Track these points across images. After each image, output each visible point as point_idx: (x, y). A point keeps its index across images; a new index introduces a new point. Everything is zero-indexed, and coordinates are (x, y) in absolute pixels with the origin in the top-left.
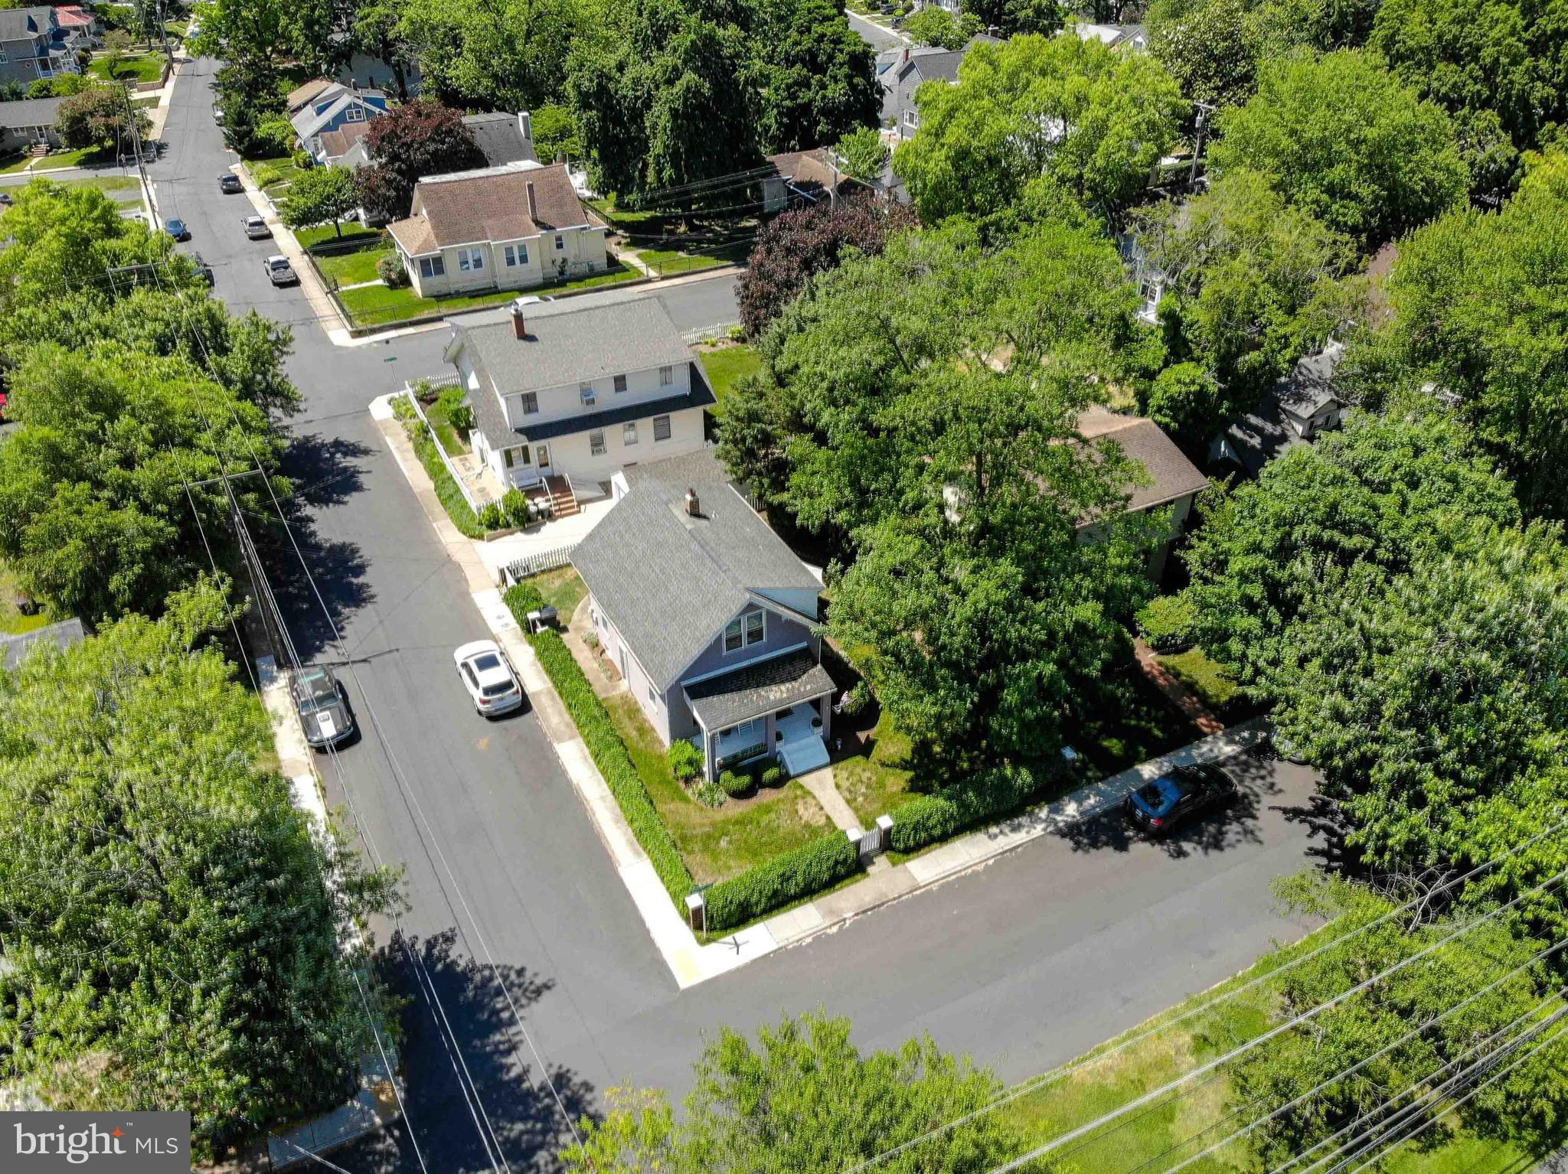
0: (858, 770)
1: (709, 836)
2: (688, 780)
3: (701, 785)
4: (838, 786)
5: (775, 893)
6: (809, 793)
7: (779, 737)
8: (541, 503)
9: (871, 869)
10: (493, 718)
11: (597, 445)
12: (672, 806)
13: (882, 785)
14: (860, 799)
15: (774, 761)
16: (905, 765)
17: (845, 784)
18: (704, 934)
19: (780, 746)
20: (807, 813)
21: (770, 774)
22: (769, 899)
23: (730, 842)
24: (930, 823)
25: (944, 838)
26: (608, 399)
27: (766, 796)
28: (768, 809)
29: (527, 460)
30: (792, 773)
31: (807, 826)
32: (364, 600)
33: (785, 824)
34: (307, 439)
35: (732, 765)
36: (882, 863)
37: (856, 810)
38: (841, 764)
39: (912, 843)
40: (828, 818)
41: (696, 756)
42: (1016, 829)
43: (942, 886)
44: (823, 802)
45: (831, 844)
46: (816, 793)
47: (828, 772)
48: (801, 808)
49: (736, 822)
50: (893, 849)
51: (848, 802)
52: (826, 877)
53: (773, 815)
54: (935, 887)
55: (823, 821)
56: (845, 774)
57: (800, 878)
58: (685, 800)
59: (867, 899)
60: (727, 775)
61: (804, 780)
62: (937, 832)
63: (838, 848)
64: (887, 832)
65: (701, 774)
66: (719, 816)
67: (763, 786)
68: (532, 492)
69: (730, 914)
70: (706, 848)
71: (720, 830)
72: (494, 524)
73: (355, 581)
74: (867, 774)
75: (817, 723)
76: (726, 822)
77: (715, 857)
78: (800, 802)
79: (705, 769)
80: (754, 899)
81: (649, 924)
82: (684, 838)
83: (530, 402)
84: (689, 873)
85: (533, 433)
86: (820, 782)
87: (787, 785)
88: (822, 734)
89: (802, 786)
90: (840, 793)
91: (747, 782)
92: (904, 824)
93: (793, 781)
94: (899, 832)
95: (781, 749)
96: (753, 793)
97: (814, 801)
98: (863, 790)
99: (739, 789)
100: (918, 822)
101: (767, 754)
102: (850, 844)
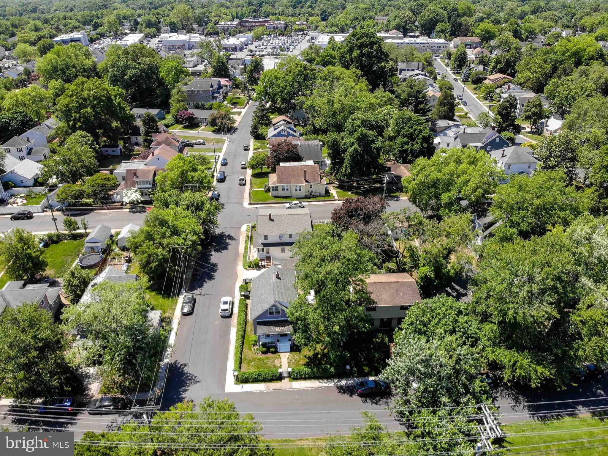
0: (295, 355)
1: (250, 360)
2: (254, 345)
3: (257, 347)
4: (288, 358)
5: (255, 378)
6: (280, 358)
7: (278, 341)
8: (263, 263)
9: (283, 380)
10: (222, 317)
11: (283, 250)
12: (247, 351)
13: (299, 361)
14: (291, 363)
15: (276, 347)
16: (309, 358)
17: (290, 357)
18: (236, 382)
19: (278, 343)
20: (277, 362)
21: (272, 350)
25: (305, 379)
26: (287, 239)
27: (270, 355)
28: (267, 358)
29: (263, 251)
30: (279, 351)
31: (274, 365)
32: (212, 279)
33: (270, 363)
34: (223, 233)
35: (264, 345)
36: (287, 380)
37: (289, 365)
38: (292, 353)
39: (295, 377)
40: (281, 365)
41: (256, 340)
43: (298, 390)
44: (282, 361)
46: (282, 358)
47: (288, 354)
49: (259, 359)
51: (288, 362)
53: (268, 360)
54: (296, 390)
55: (279, 365)
56: (291, 355)
57: (262, 377)
58: (251, 350)
59: (278, 387)
60: (261, 347)
61: (281, 354)
62: (303, 376)
63: (275, 372)
64: (289, 372)
67: (270, 352)
68: (262, 260)
69: (243, 379)
70: (248, 363)
71: (254, 360)
72: (250, 267)
74: (297, 357)
75: (290, 340)
77: (249, 366)
78: (277, 359)
79: (258, 344)
80: (250, 378)
82: (245, 359)
83: (266, 237)
84: (240, 367)
85: (265, 245)
86: (285, 356)
87: (276, 354)
88: (291, 344)
89: (279, 355)
90: (288, 360)
91: (265, 350)
92: (294, 372)
93: (278, 353)
94: (292, 373)
95: (278, 345)
96: (267, 353)
97: (280, 360)
98: (294, 361)
99: (263, 351)
100: (298, 372)
101: (274, 345)
102: (278, 372)
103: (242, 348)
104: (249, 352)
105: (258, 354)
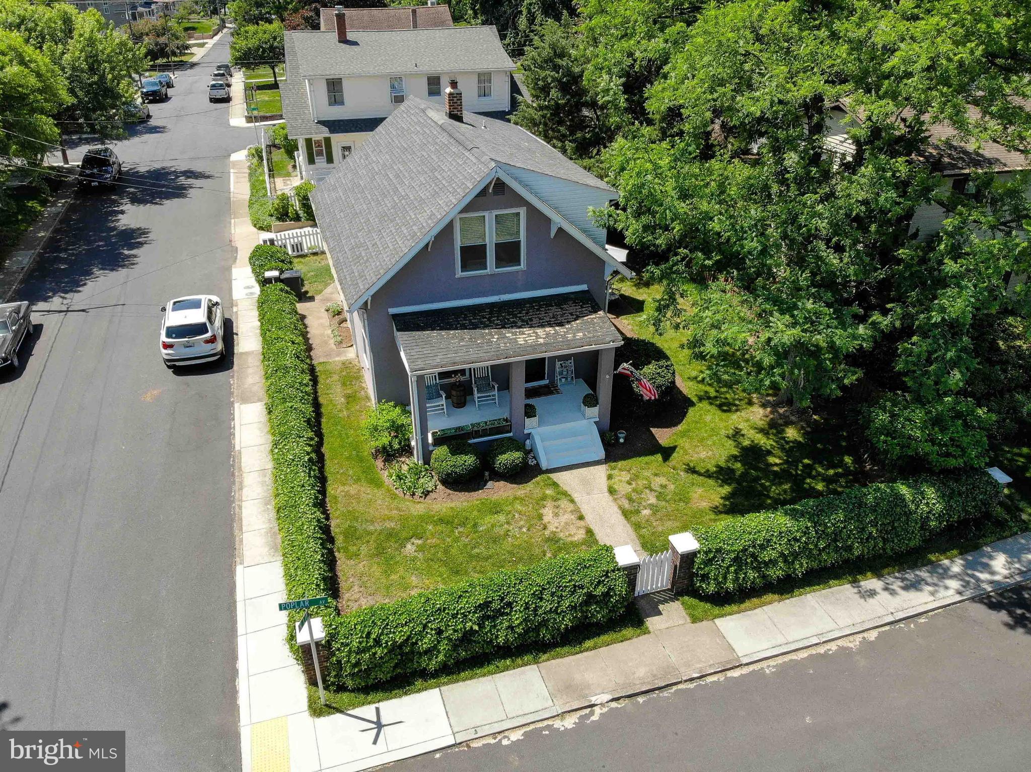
0: (648, 474)
1: (391, 535)
2: (388, 455)
3: (406, 465)
4: (611, 491)
5: (467, 637)
6: (565, 494)
9: (652, 622)
10: (180, 369)
12: (353, 489)
13: (683, 497)
14: (646, 512)
15: (520, 443)
16: (723, 474)
17: (624, 489)
18: (322, 694)
19: (530, 424)
20: (556, 524)
21: (509, 458)
22: (455, 647)
23: (420, 549)
24: (766, 556)
27: (498, 492)
28: (496, 509)
30: (544, 465)
31: (553, 539)
32: (123, 266)
33: (519, 532)
34: (164, 169)
35: (453, 440)
36: (672, 613)
37: (637, 527)
38: (622, 464)
39: (730, 585)
40: (589, 532)
41: (403, 420)
42: (914, 586)
43: (783, 670)
44: (585, 510)
45: (582, 566)
46: (576, 496)
47: (601, 472)
48: (548, 514)
49: (441, 521)
50: (695, 593)
51: (626, 514)
52: (567, 622)
53: (502, 518)
54: (768, 668)
55: (580, 535)
56: (626, 477)
57: (517, 618)
58: (376, 483)
59: (641, 672)
60: (441, 451)
61: (562, 478)
62: (776, 573)
63: (595, 573)
64: (688, 558)
65: (406, 450)
66: (418, 508)
67: (498, 476)
69: (375, 665)
70: (380, 551)
71: (411, 529)
72: (283, 216)
73: (126, 252)
74: (662, 480)
75: (591, 401)
76: (425, 519)
77: (389, 567)
78: (549, 504)
79: (413, 443)
80: (425, 644)
81: (241, 665)
82: (351, 534)
83: (334, 87)
84: (332, 586)
85: (336, 126)
86: (586, 483)
87: (534, 480)
88: (598, 420)
89: (555, 485)
90: (615, 500)
91: (470, 465)
92: (719, 550)
93: (544, 476)
94: (708, 562)
95: (533, 431)
96: (479, 485)
97: (571, 507)
98: (653, 500)
99: (456, 473)
100: (745, 550)
101: (511, 434)
102: (618, 570)
103: (322, 480)
104: (366, 491)
105: (426, 494)
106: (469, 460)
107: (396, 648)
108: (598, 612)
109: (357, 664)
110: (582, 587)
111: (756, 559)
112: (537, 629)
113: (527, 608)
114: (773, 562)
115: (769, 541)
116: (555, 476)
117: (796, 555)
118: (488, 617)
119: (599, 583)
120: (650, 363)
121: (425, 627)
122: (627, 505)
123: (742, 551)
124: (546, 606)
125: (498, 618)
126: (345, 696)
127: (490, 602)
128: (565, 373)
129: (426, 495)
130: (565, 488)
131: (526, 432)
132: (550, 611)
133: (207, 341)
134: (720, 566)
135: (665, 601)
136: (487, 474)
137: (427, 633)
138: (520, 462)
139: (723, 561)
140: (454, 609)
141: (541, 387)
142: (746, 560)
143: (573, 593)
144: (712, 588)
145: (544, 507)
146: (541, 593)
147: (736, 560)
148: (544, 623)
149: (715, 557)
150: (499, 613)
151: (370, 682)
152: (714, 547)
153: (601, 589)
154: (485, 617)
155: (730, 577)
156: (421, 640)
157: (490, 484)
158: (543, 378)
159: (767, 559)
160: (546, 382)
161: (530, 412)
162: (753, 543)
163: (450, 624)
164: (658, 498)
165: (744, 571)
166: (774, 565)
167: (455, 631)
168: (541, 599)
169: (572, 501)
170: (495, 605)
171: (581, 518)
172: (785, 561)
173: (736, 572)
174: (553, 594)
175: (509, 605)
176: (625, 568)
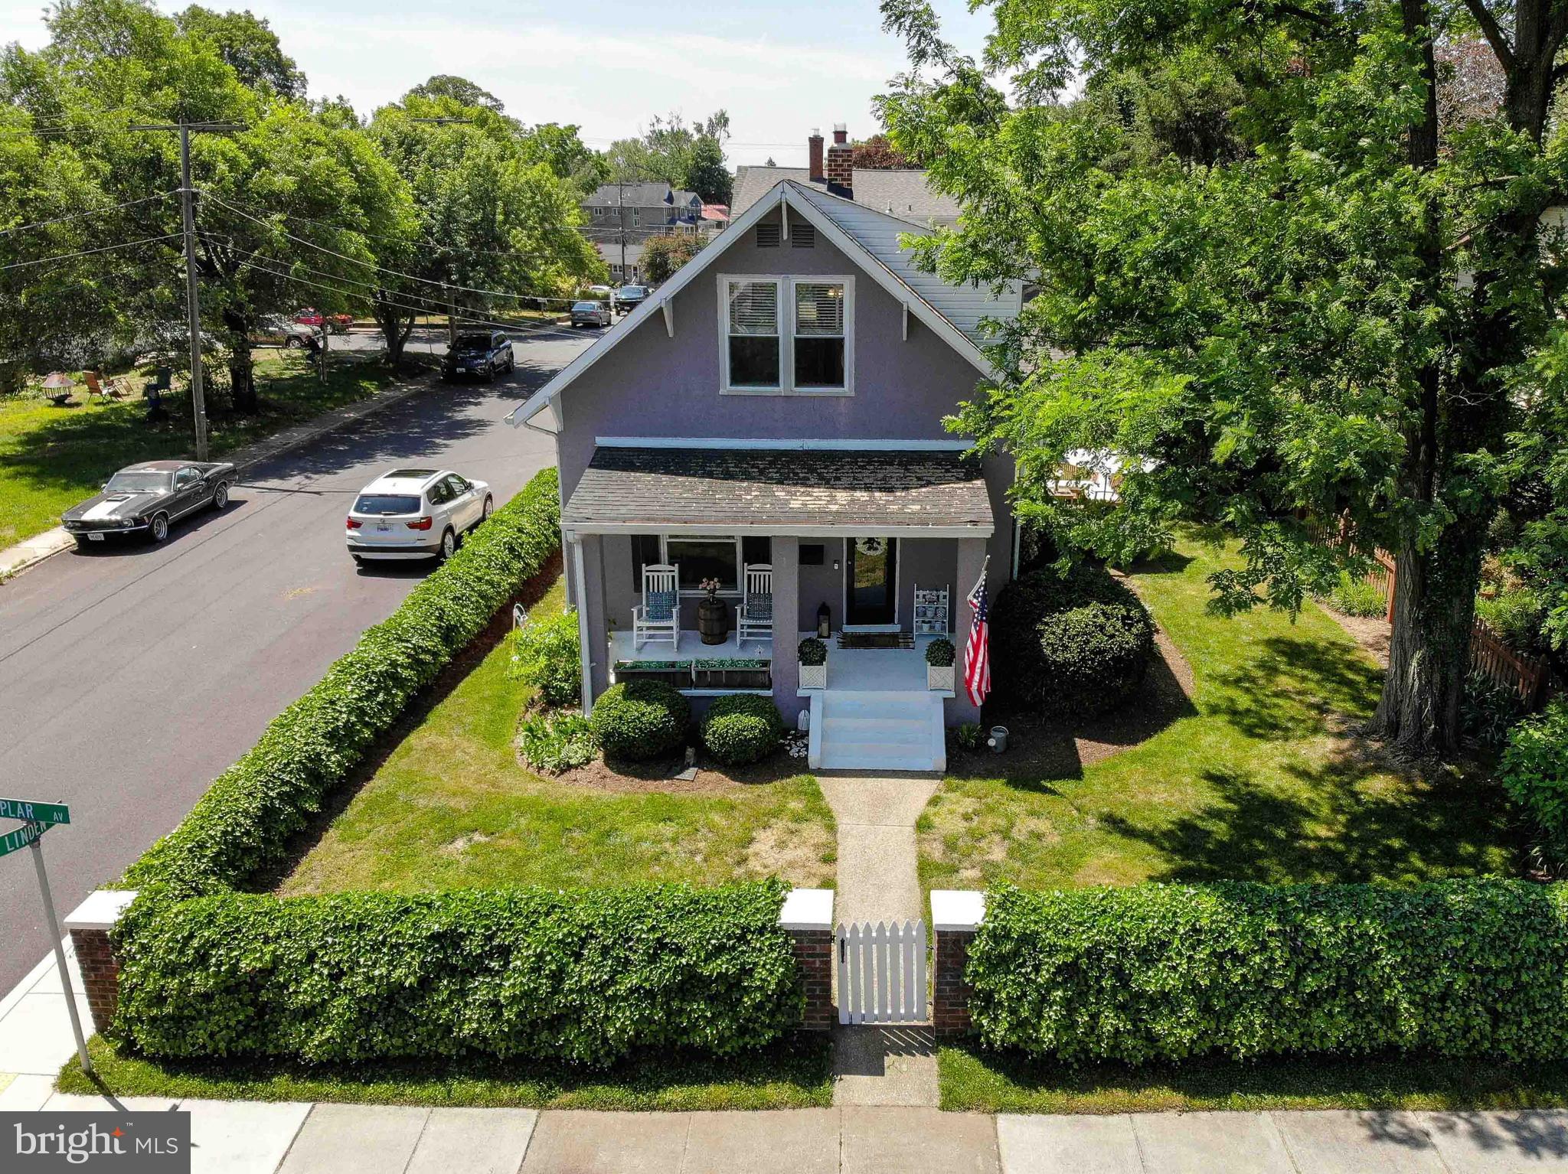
0: (1014, 808)
1: (443, 818)
2: (550, 702)
4: (923, 825)
6: (825, 814)
7: (809, 654)
9: (849, 1085)
13: (1065, 861)
21: (731, 725)
22: (366, 1014)
23: (475, 850)
24: (1151, 981)
27: (696, 786)
33: (684, 858)
38: (973, 784)
39: (1047, 1037)
46: (843, 823)
47: (923, 790)
48: (765, 840)
50: (969, 1040)
51: (925, 867)
52: (622, 1022)
53: (669, 829)
56: (968, 806)
61: (837, 787)
64: (956, 945)
66: (528, 788)
75: (942, 652)
76: (526, 806)
78: (780, 825)
80: (304, 992)
82: (379, 805)
86: (881, 806)
87: (777, 783)
88: (952, 695)
89: (817, 795)
90: (920, 841)
91: (651, 723)
92: (1028, 939)
93: (804, 778)
94: (997, 963)
95: (813, 694)
96: (669, 770)
97: (823, 836)
98: (998, 854)
99: (620, 734)
100: (1094, 953)
101: (769, 693)
102: (774, 931)
104: (468, 748)
105: (565, 768)
106: (653, 713)
107: (235, 985)
108: (710, 1022)
109: (159, 1000)
110: (679, 951)
111: (1126, 986)
112: (556, 1024)
113: (536, 970)
114: (1166, 1000)
115: (1163, 945)
116: (823, 783)
117: (1237, 1001)
118: (452, 971)
119: (720, 949)
120: (1087, 604)
121: (312, 957)
122: (936, 852)
123: (1088, 951)
124: (583, 974)
125: (473, 976)
126: (133, 1067)
127: (462, 937)
128: (930, 614)
129: (562, 772)
130: (833, 805)
131: (801, 693)
132: (591, 987)
133: (412, 526)
134: (1028, 980)
135: (908, 1050)
136: (690, 751)
137: (313, 970)
138: (755, 738)
139: (1037, 969)
140: (381, 931)
141: (882, 635)
142: (1098, 980)
143: (653, 958)
144: (1000, 1032)
145: (766, 827)
146: (584, 942)
147: (1069, 972)
148: (571, 1015)
149: (1016, 953)
150: (477, 966)
151: (186, 1050)
152: (1017, 928)
153: (721, 965)
154: (445, 968)
155: (1052, 1013)
156: (298, 982)
157: (692, 771)
158: (891, 621)
159: (1151, 989)
160: (895, 628)
161: (811, 654)
162: (1121, 940)
163: (362, 960)
164: (1011, 854)
165: (1093, 1009)
166: (1173, 1012)
167: (370, 980)
168: (578, 957)
169: (832, 829)
170: (473, 946)
171: (829, 859)
172: (1206, 1009)
173: (1068, 1003)
174: (605, 951)
175: (505, 952)
176: (791, 933)
